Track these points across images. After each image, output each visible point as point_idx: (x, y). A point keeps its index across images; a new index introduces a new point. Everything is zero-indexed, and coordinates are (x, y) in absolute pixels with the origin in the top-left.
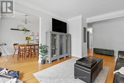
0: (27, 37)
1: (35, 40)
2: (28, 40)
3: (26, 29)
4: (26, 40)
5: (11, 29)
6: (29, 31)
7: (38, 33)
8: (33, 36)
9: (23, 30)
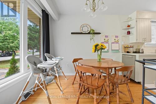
0: (98, 45)
1: (110, 50)
2: (99, 52)
3: (94, 31)
4: (95, 52)
5: (72, 33)
6: (99, 33)
7: (117, 37)
8: (107, 42)
9: (89, 33)
